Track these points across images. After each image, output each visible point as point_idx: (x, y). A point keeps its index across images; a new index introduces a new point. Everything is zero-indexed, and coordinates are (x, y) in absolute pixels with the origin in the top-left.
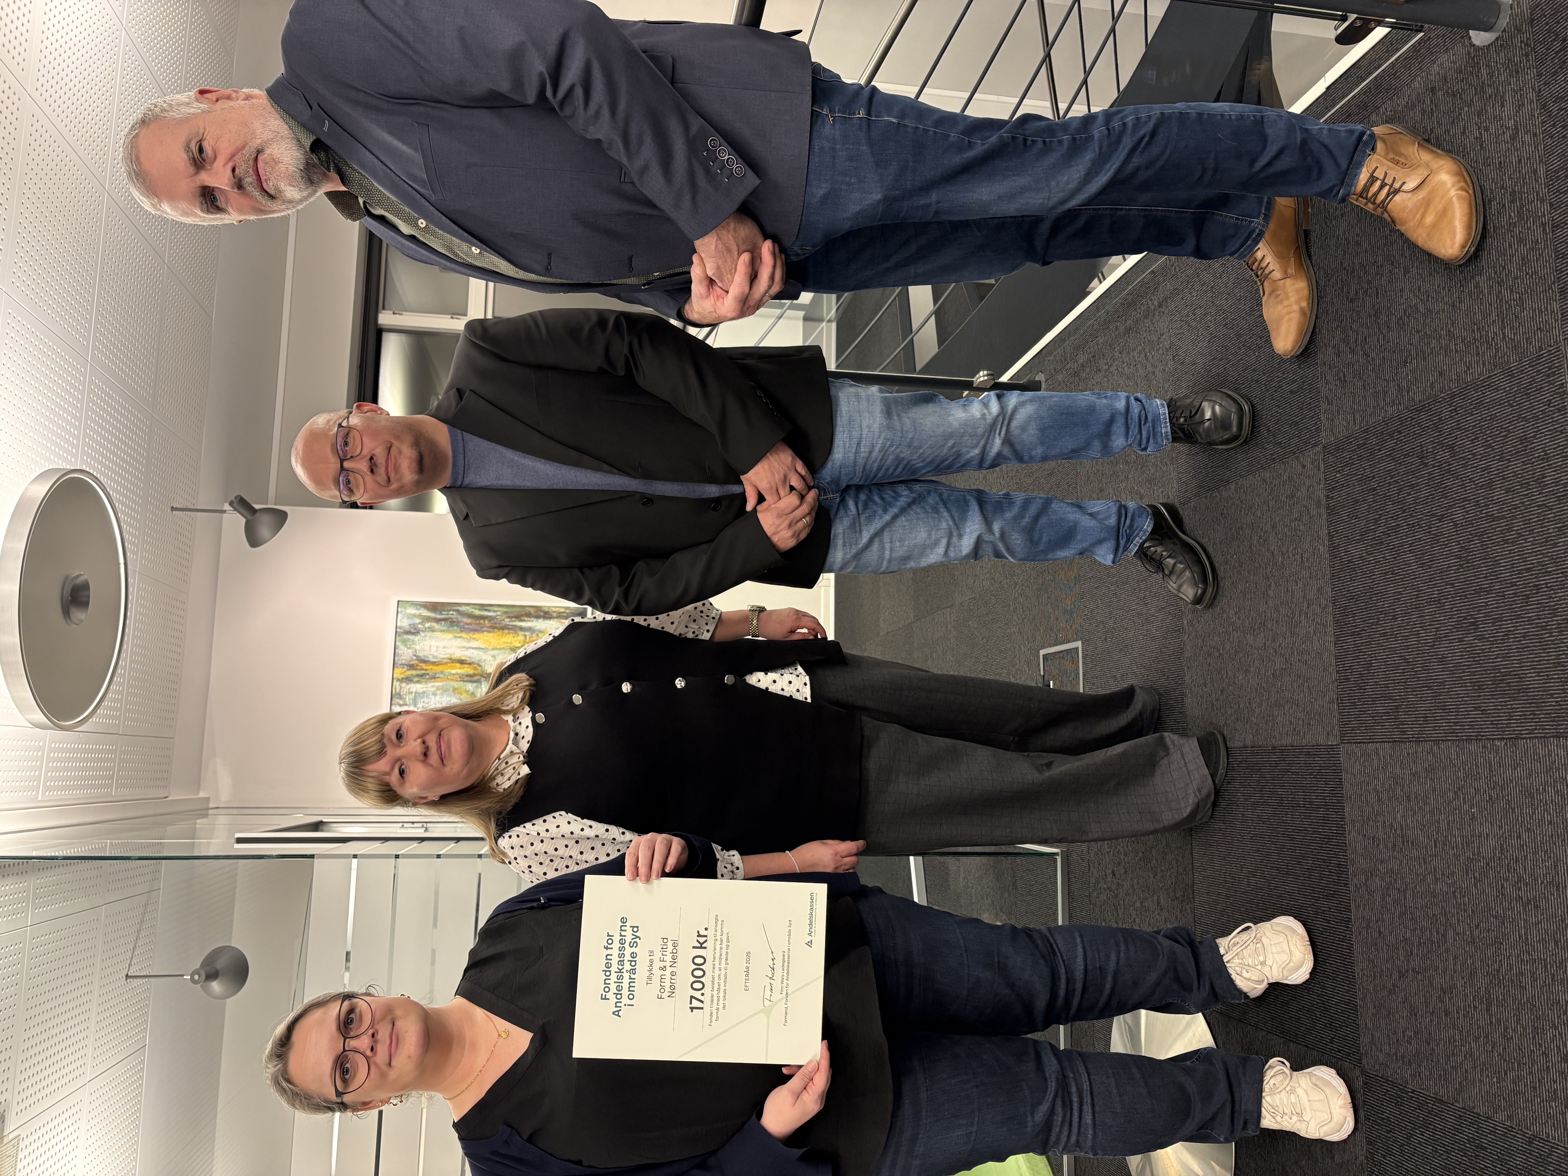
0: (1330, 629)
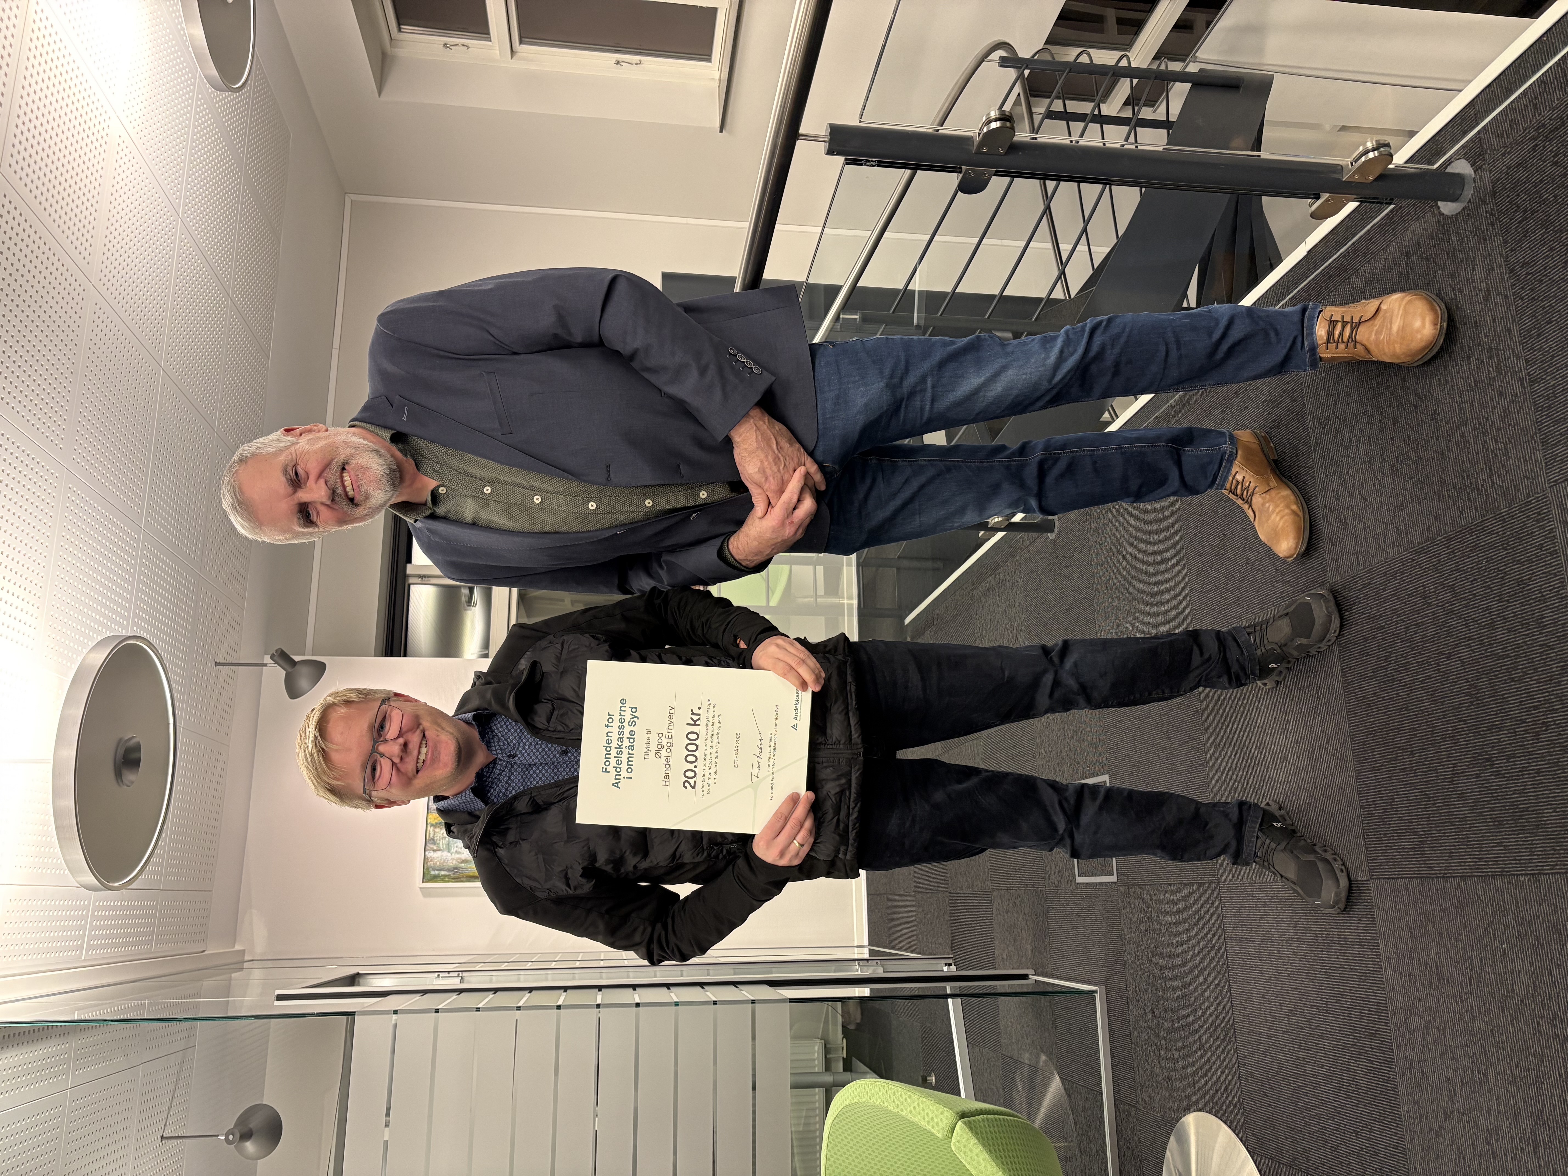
0: (1350, 764)
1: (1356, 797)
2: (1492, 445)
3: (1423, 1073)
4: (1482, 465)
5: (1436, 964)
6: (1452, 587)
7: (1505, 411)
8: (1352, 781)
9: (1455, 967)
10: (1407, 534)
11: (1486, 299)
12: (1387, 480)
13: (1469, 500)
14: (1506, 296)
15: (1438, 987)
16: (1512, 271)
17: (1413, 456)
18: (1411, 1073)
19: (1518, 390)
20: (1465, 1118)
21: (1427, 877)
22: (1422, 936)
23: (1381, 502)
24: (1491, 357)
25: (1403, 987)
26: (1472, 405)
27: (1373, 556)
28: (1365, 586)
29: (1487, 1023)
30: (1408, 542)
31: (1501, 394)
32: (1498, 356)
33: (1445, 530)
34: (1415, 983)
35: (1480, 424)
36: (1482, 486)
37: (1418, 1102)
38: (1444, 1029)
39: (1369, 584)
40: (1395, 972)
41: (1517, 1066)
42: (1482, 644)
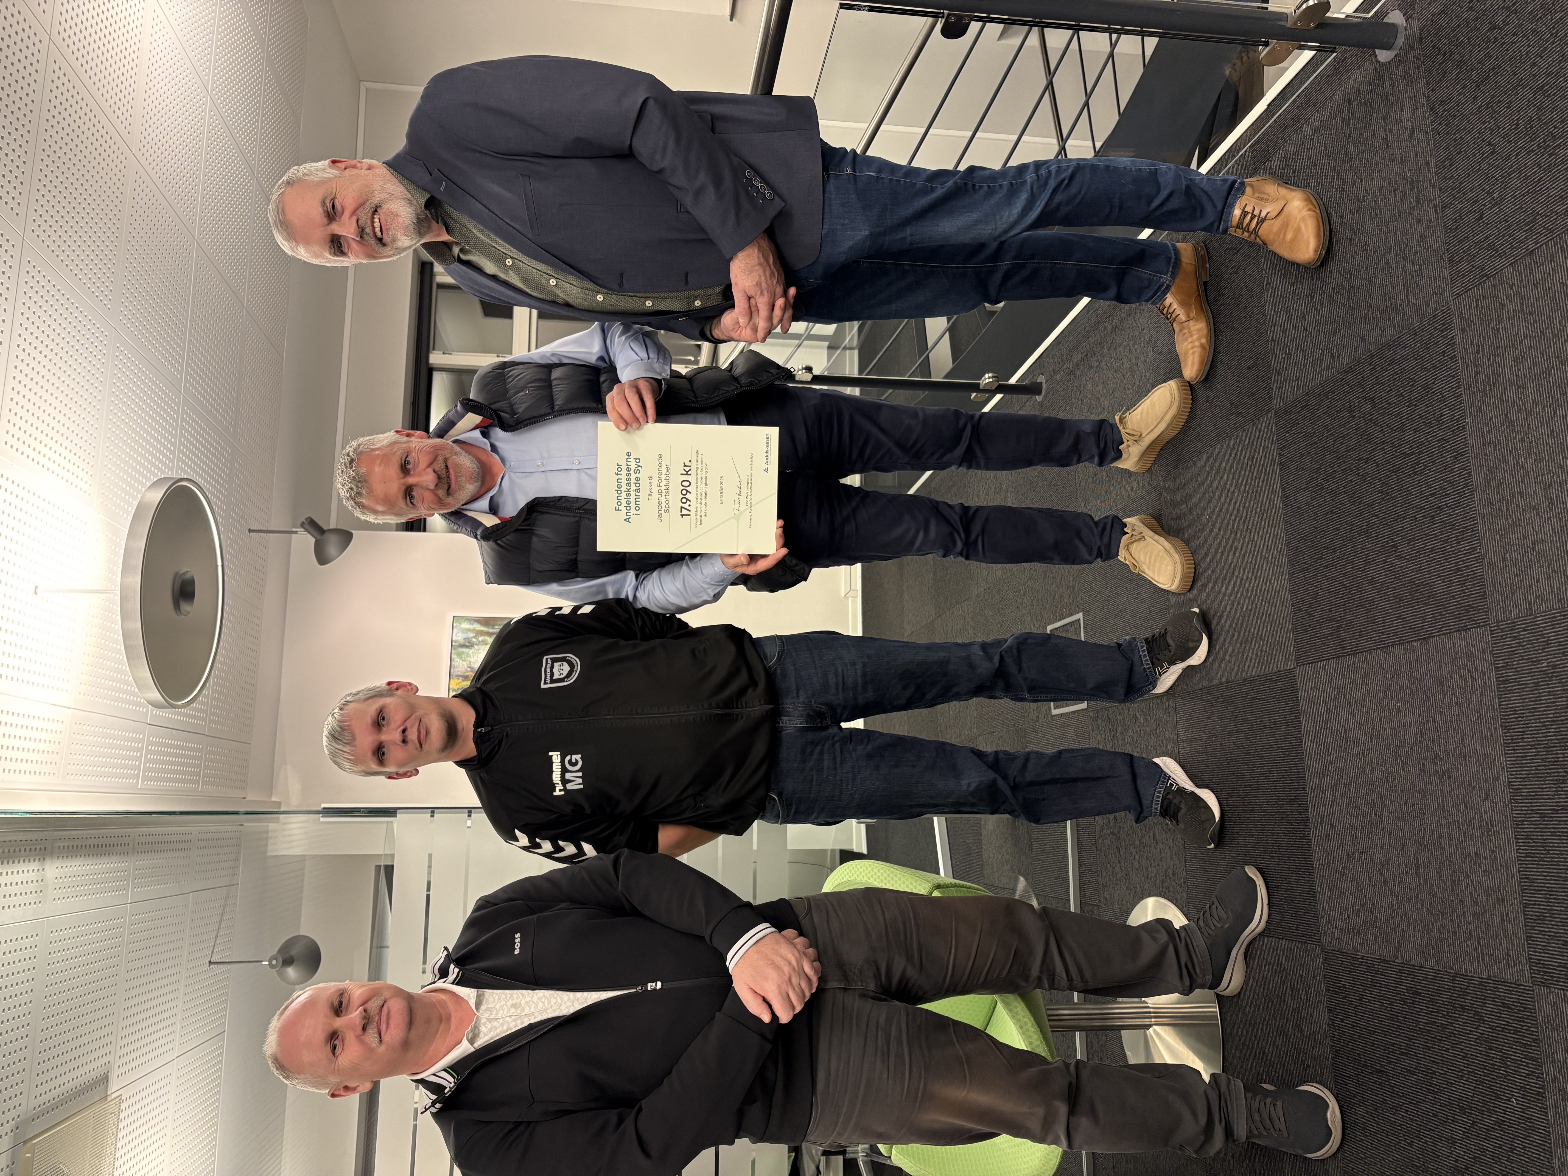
1: (1289, 597)
2: (1409, 267)
3: (1331, 825)
4: (1401, 287)
5: (1345, 729)
6: (1373, 399)
7: (1421, 236)
8: (1286, 584)
9: (1360, 729)
10: (1338, 357)
11: (1411, 136)
12: (1325, 311)
13: (1389, 319)
14: (1427, 132)
15: (1346, 748)
16: (1432, 109)
17: (1346, 285)
18: (1322, 827)
19: (1433, 216)
20: (1363, 857)
21: (1341, 656)
22: (1336, 708)
23: (1319, 330)
24: (1412, 189)
25: (1318, 754)
26: (1395, 234)
27: (1310, 381)
28: (1303, 408)
29: (1383, 772)
30: (1339, 363)
31: (1419, 221)
32: (1418, 188)
33: (1369, 349)
34: (1328, 749)
35: (1401, 250)
36: (1400, 305)
37: (1327, 850)
38: (1349, 784)
39: (1306, 405)
40: (1313, 742)
41: (1405, 804)
42: (1393, 446)
